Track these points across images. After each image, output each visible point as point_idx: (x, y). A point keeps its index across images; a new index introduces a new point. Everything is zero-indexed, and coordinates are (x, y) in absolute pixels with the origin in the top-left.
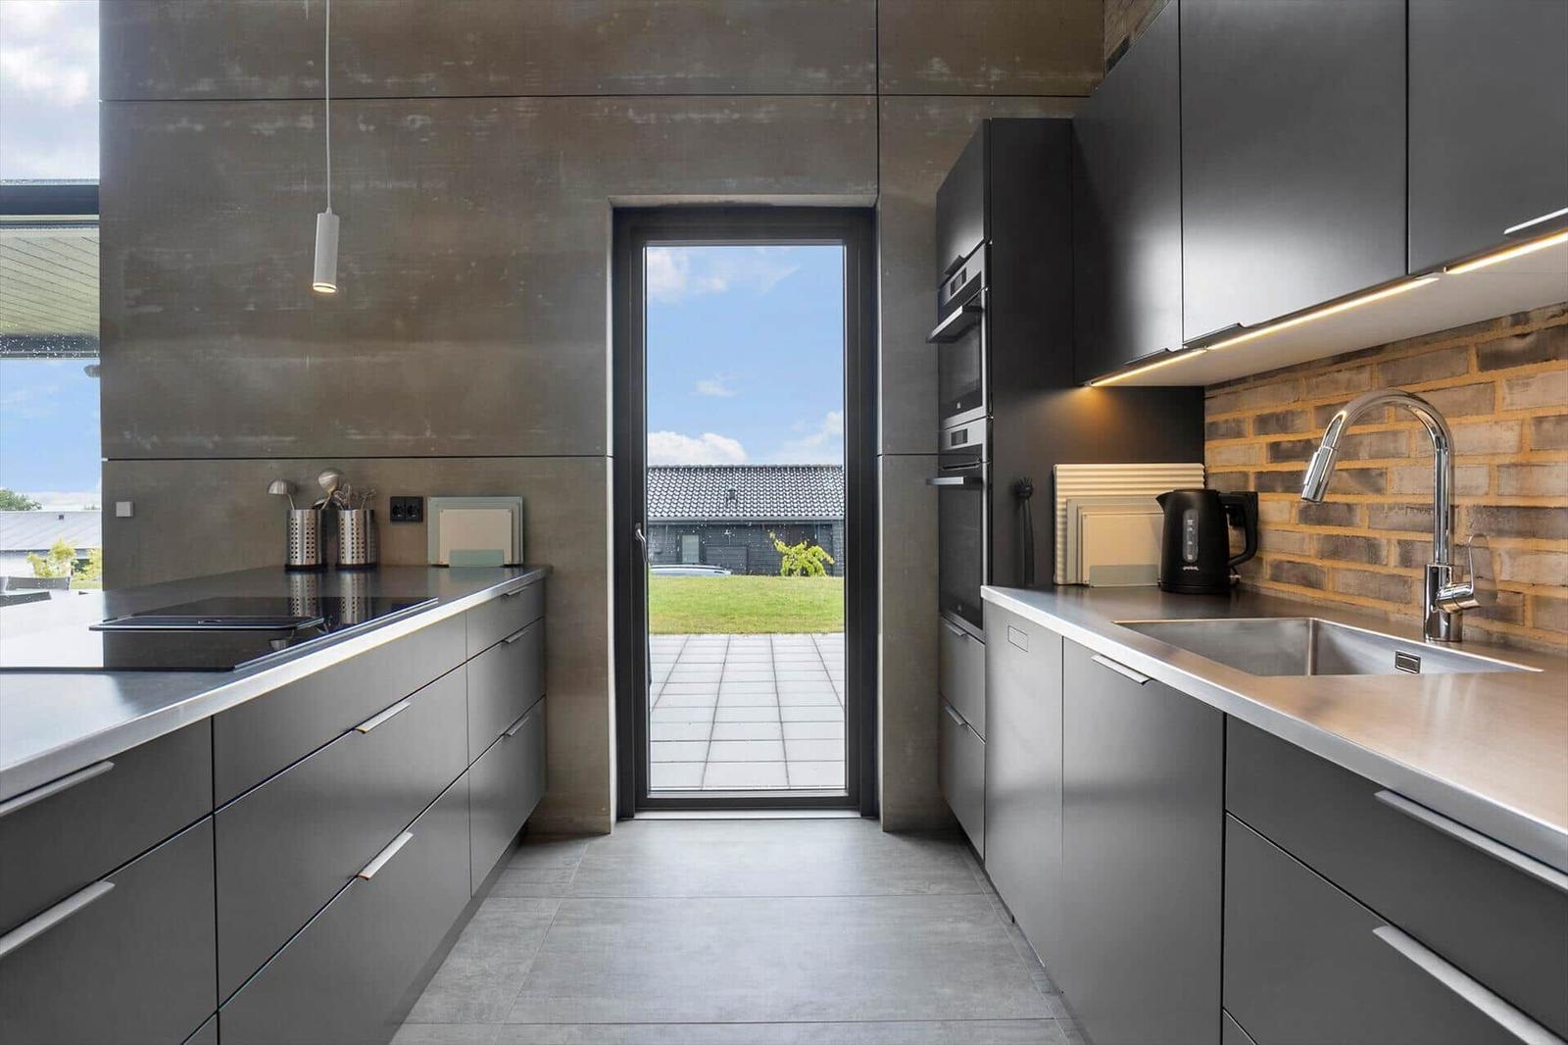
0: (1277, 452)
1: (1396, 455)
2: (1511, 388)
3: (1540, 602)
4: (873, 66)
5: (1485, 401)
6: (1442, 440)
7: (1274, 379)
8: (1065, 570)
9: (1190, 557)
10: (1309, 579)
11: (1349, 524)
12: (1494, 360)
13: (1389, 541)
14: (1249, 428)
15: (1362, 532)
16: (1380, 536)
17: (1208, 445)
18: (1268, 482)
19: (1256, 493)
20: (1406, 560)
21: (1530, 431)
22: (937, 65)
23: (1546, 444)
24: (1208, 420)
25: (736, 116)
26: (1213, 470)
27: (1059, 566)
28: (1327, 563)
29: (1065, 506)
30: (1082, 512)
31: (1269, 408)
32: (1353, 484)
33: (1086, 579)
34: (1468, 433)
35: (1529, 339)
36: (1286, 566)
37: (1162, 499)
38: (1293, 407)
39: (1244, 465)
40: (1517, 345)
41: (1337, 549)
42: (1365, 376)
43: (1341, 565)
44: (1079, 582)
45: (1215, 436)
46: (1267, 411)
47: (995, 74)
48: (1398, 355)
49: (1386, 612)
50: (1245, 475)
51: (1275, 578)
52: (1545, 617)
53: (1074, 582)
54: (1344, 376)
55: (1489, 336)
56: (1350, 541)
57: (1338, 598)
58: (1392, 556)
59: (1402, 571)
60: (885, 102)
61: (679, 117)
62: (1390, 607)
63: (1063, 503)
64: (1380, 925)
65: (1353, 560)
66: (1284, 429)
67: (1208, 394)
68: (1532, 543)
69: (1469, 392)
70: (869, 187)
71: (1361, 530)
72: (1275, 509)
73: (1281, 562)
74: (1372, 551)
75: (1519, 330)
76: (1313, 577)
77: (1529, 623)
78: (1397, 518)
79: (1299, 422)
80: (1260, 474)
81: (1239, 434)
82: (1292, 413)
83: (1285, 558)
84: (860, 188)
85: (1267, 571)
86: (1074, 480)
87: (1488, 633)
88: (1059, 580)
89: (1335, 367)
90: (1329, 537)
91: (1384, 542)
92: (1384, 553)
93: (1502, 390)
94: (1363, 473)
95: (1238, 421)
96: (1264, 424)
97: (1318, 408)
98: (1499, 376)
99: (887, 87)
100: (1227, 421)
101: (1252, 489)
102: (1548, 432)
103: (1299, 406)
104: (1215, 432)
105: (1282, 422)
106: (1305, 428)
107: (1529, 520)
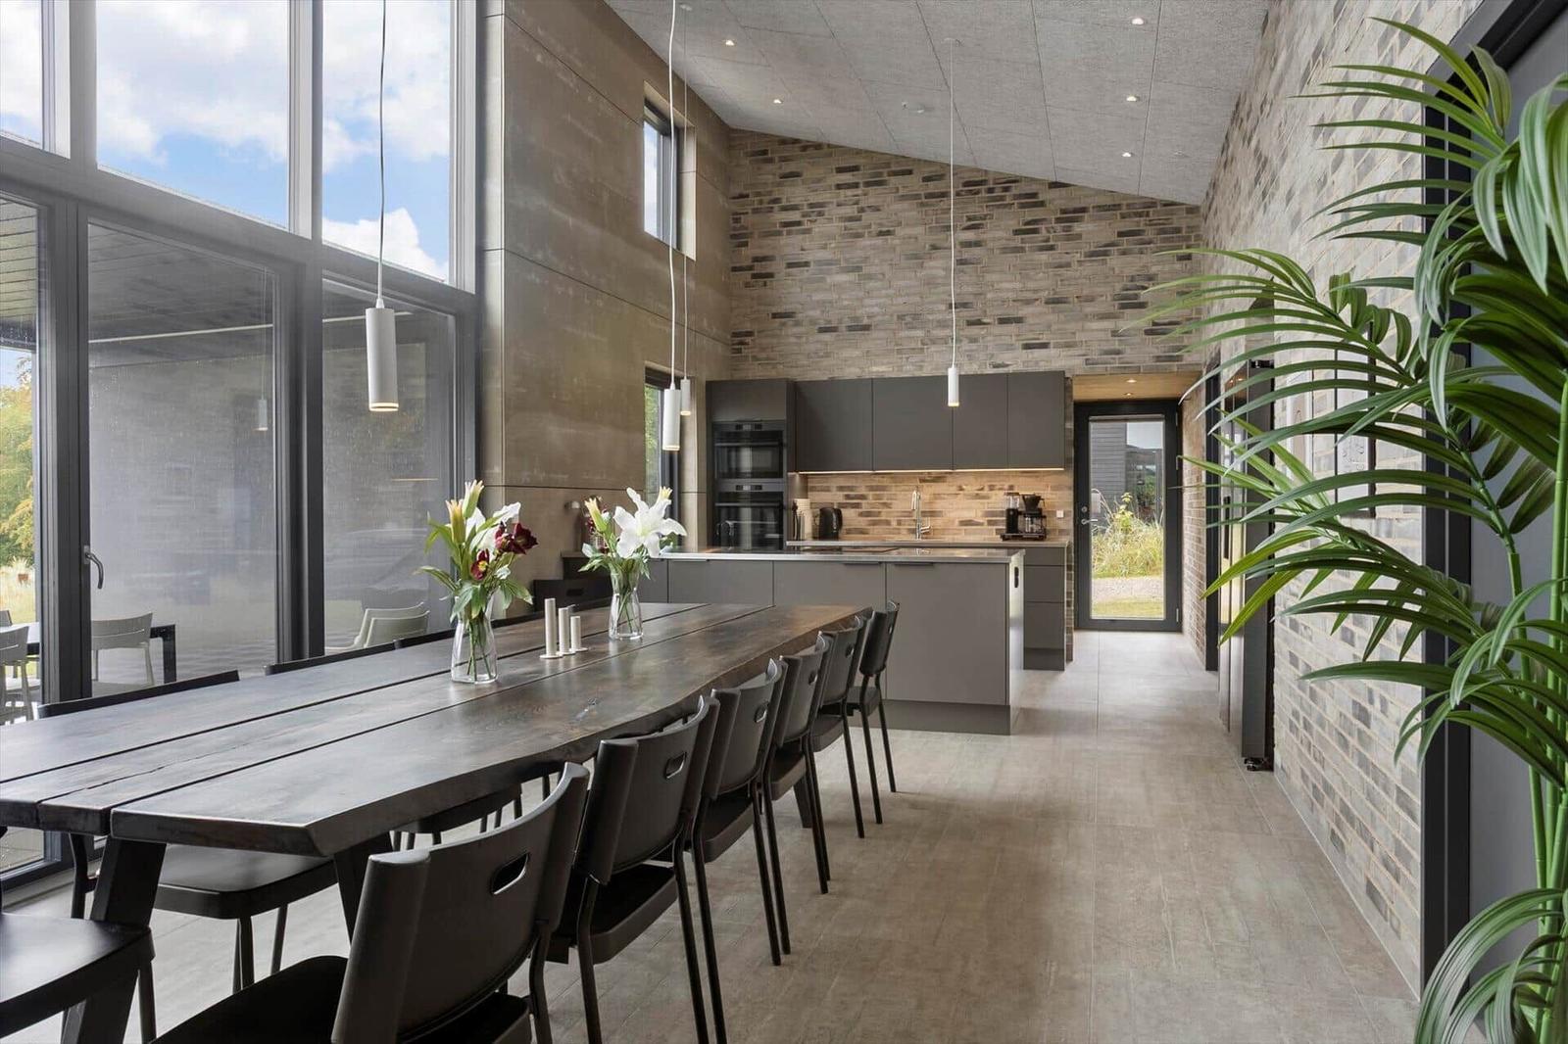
0: (848, 497)
11: (878, 516)
12: (924, 480)
14: (834, 489)
15: (884, 518)
16: (891, 519)
17: (810, 493)
18: (845, 506)
19: (838, 509)
20: (899, 523)
23: (936, 499)
24: (810, 485)
28: (870, 527)
31: (842, 482)
32: (880, 506)
35: (932, 478)
36: (852, 528)
38: (854, 484)
39: (831, 500)
40: (928, 478)
41: (875, 523)
42: (885, 479)
43: (875, 527)
45: (812, 491)
46: (842, 485)
51: (847, 533)
52: (936, 532)
54: (877, 479)
55: (923, 476)
56: (879, 520)
57: (875, 536)
58: (894, 524)
59: (899, 527)
65: (881, 525)
66: (852, 491)
67: (809, 477)
71: (882, 517)
72: (848, 514)
74: (888, 523)
76: (862, 530)
79: (858, 489)
80: (841, 503)
81: (828, 491)
83: (851, 526)
85: (844, 531)
90: (872, 520)
94: (884, 504)
96: (841, 489)
101: (837, 507)
102: (937, 496)
103: (858, 485)
104: (813, 489)
105: (851, 488)
106: (863, 491)
107: (932, 514)
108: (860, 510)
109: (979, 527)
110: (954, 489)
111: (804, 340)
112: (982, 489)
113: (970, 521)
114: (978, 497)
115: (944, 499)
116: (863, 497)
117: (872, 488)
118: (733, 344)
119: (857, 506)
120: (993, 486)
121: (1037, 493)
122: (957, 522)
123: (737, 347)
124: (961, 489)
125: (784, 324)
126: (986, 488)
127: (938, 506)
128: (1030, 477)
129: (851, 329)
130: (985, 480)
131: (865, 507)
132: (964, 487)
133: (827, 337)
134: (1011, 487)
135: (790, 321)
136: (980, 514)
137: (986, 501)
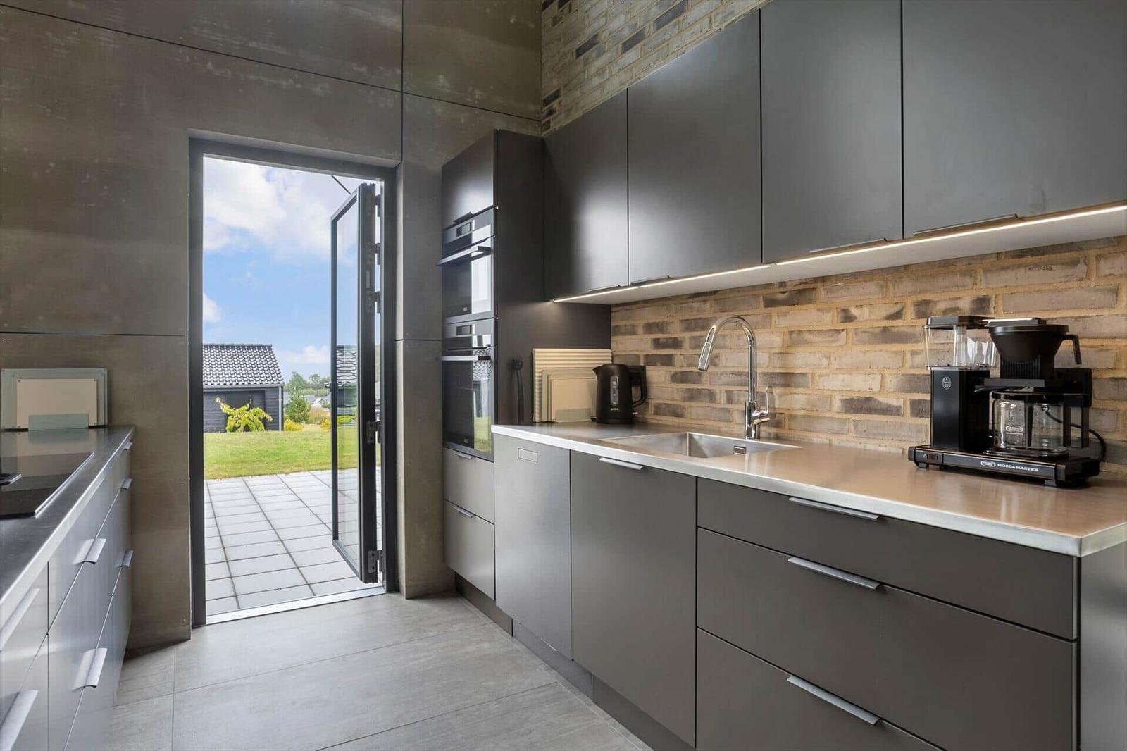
0: (657, 344)
1: (724, 347)
2: (778, 316)
3: (792, 417)
4: (399, 72)
5: (767, 322)
6: (753, 341)
7: (656, 304)
8: (541, 413)
9: (614, 403)
10: (677, 412)
11: (699, 382)
12: (771, 303)
13: (721, 391)
14: (640, 330)
15: (707, 387)
16: (717, 389)
17: (613, 339)
18: (651, 360)
19: (643, 368)
20: (730, 401)
21: (787, 337)
22: (442, 80)
23: (794, 344)
24: (613, 324)
25: (299, 86)
26: (615, 354)
27: (537, 411)
28: (686, 404)
29: (540, 374)
30: (552, 378)
31: (653, 318)
32: (700, 361)
33: (553, 418)
34: (762, 337)
35: (787, 294)
36: (664, 406)
37: (597, 370)
38: (666, 320)
39: (637, 351)
40: (781, 296)
41: (692, 396)
42: (708, 306)
43: (693, 404)
44: (549, 420)
45: (616, 334)
46: (650, 321)
47: (478, 94)
48: (723, 297)
49: (719, 428)
50: (638, 356)
51: (657, 413)
52: (794, 425)
53: (546, 420)
54: (696, 305)
55: (768, 291)
56: (699, 391)
57: (694, 422)
58: (722, 399)
59: (728, 406)
60: (407, 98)
61: (252, 77)
62: (722, 425)
63: (539, 372)
64: (789, 558)
65: (702, 401)
66: (661, 331)
67: (613, 309)
68: (788, 390)
69: (760, 318)
70: (396, 155)
71: (705, 385)
72: (657, 376)
73: (660, 404)
74: (712, 396)
75: (782, 290)
76: (679, 412)
77: (787, 427)
78: (725, 379)
79: (670, 328)
80: (647, 356)
81: (634, 333)
82: (667, 323)
83: (661, 402)
84: (389, 154)
85: (652, 409)
86: (547, 359)
87: (770, 434)
88: (537, 419)
89: (691, 300)
90: (689, 390)
91: (718, 391)
92: (718, 397)
93: (775, 317)
95: (633, 326)
96: (649, 328)
97: (682, 321)
98: (774, 310)
99: (408, 88)
100: (626, 325)
101: (642, 364)
102: (795, 338)
103: (670, 319)
104: (618, 331)
105: (660, 327)
106: (675, 331)
107: (787, 379)
108: (673, 369)
109: (888, 418)
110: (830, 319)
111: (607, 75)
112: (897, 315)
113: (869, 399)
114: (886, 336)
115: (810, 343)
116: (676, 344)
117: (690, 325)
118: (544, 118)
119: (668, 361)
120: (927, 302)
121: (1054, 316)
122: (837, 404)
123: (547, 119)
124: (848, 318)
125: (586, 62)
126: (910, 312)
127: (801, 360)
128: (1048, 266)
129: (660, 23)
130: (906, 286)
131: (679, 365)
132: (854, 312)
133: (632, 55)
134: (982, 303)
135: (592, 53)
136: (891, 382)
137: (907, 347)
